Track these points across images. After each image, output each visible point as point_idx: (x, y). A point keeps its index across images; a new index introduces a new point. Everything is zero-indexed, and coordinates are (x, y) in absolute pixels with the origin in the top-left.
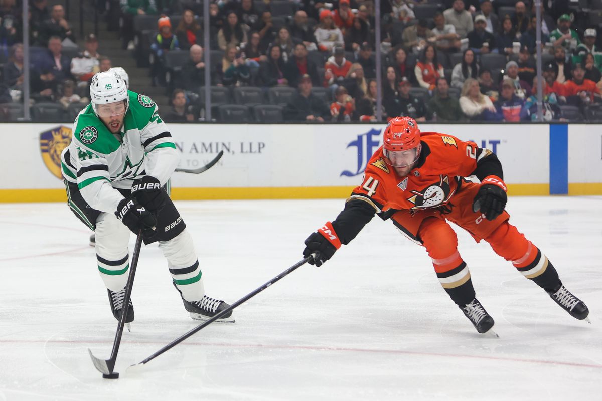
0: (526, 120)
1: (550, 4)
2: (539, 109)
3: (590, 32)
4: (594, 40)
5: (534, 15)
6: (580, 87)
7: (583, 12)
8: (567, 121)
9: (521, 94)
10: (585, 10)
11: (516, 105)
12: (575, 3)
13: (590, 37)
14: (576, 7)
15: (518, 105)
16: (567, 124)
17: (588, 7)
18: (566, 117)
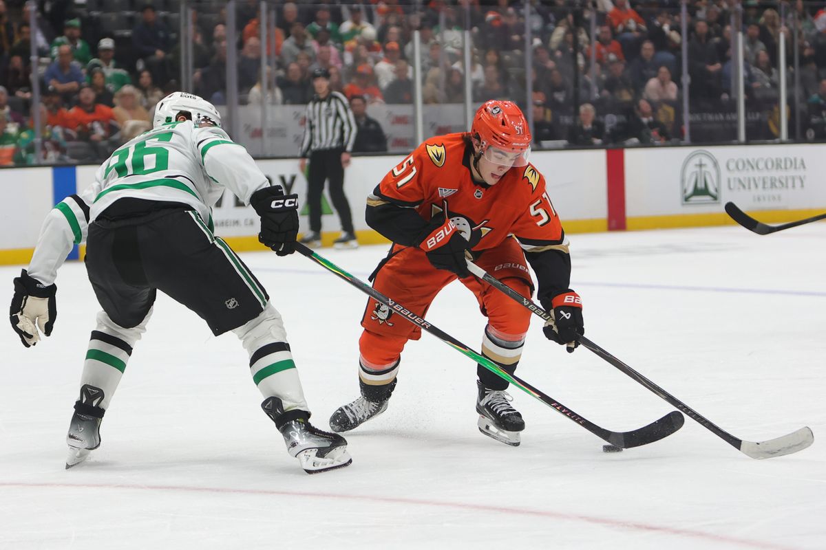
0: (20, 162)
1: (48, 7)
2: (38, 148)
3: (107, 43)
4: (111, 54)
5: (27, 24)
6: (90, 117)
7: (91, 17)
8: (74, 161)
9: (12, 129)
10: (95, 14)
11: (7, 144)
12: (81, 6)
13: (107, 50)
14: (83, 11)
15: (12, 143)
16: (74, 166)
17: (98, 10)
18: (73, 157)
